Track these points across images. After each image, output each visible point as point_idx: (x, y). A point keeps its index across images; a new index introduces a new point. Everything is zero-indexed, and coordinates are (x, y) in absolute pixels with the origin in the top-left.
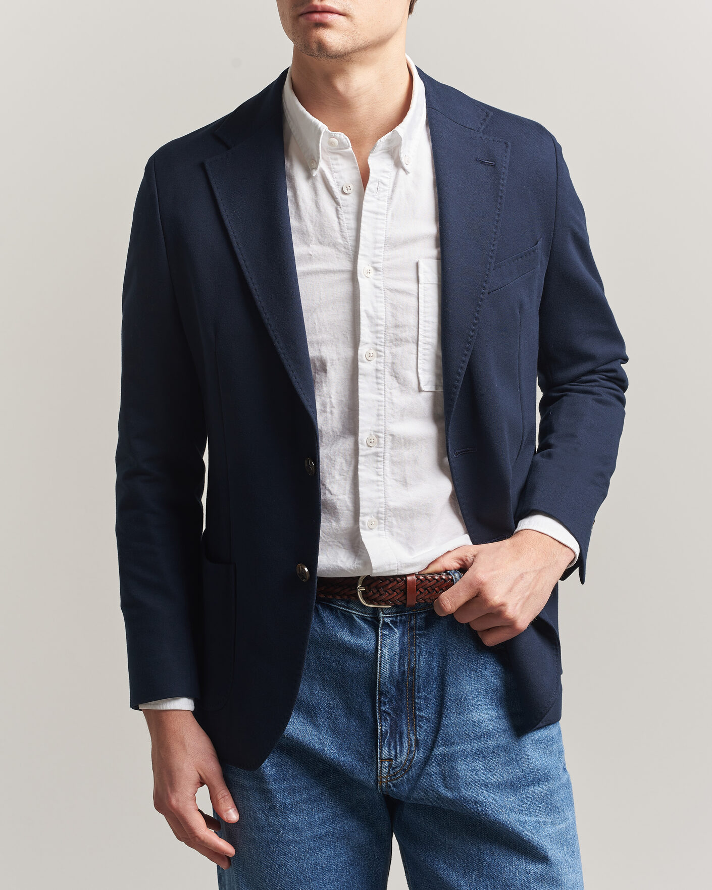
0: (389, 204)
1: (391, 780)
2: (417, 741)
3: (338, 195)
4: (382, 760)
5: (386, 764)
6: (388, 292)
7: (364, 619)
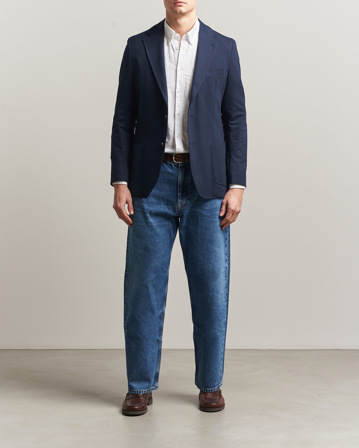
0: (186, 52)
1: (181, 208)
2: (188, 198)
3: (175, 50)
4: (179, 203)
5: (180, 204)
6: (185, 75)
7: (175, 166)
